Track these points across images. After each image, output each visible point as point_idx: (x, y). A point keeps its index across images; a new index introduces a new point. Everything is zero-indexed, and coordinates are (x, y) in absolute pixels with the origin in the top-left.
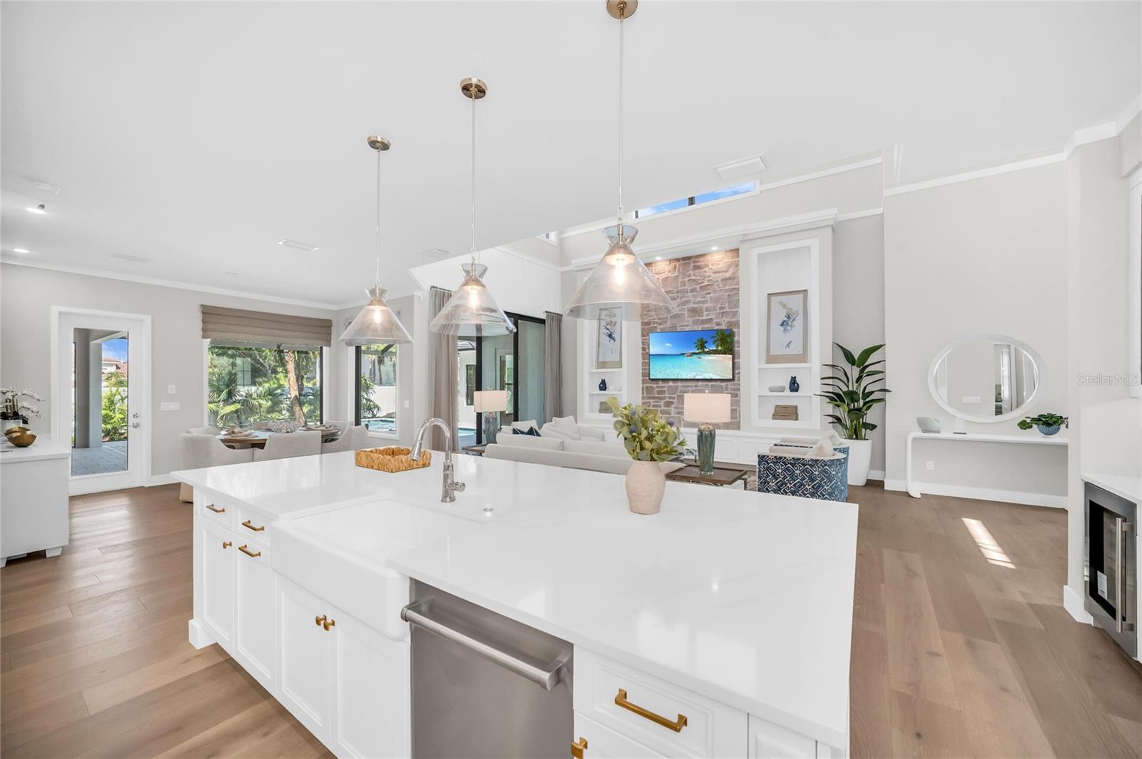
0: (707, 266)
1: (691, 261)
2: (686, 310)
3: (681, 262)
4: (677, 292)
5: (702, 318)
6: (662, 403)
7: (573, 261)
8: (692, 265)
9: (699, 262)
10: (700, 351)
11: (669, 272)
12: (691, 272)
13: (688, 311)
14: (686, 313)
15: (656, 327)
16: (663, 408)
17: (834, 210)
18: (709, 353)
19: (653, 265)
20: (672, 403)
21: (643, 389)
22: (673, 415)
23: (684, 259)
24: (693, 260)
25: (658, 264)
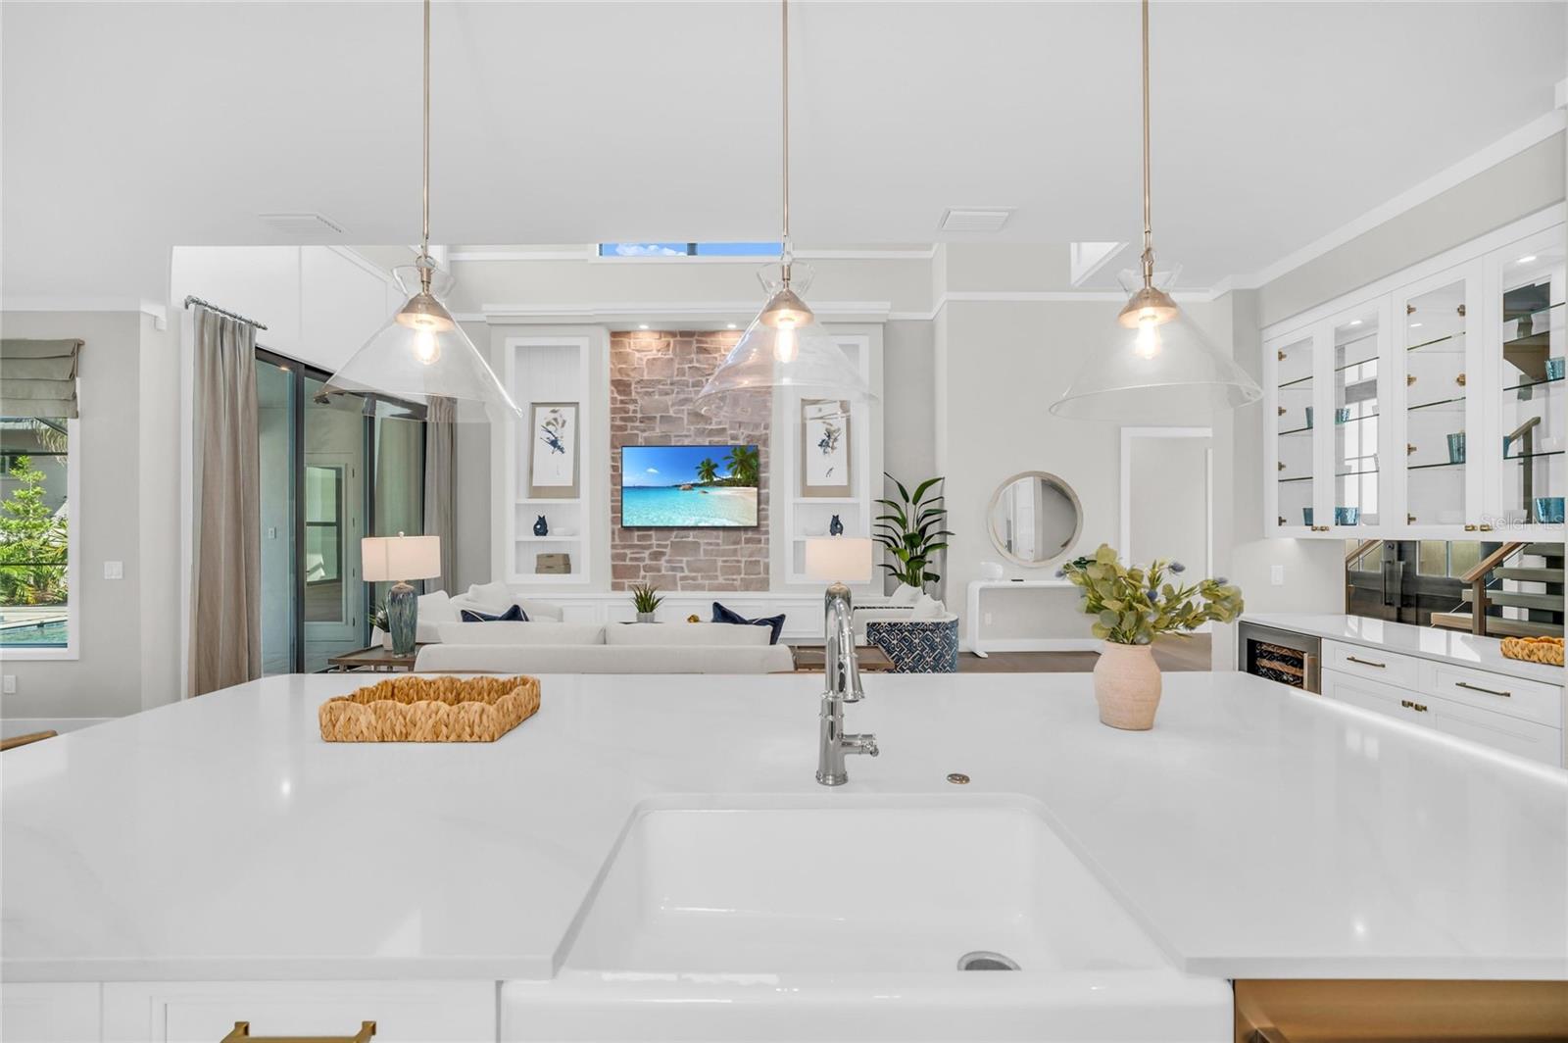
0: (717, 350)
1: (694, 339)
2: (686, 412)
3: (679, 338)
4: (672, 384)
5: (710, 427)
6: (646, 554)
7: (485, 307)
8: (695, 346)
9: (706, 343)
10: (706, 481)
11: (659, 351)
12: (693, 356)
13: (689, 414)
14: (685, 417)
15: (637, 435)
16: (647, 562)
17: (888, 305)
18: (721, 484)
19: (632, 335)
20: (662, 554)
21: (613, 533)
22: (663, 572)
23: (683, 334)
24: (696, 337)
25: (640, 335)
